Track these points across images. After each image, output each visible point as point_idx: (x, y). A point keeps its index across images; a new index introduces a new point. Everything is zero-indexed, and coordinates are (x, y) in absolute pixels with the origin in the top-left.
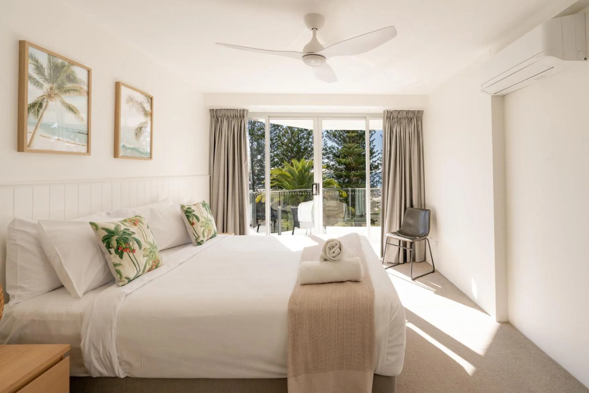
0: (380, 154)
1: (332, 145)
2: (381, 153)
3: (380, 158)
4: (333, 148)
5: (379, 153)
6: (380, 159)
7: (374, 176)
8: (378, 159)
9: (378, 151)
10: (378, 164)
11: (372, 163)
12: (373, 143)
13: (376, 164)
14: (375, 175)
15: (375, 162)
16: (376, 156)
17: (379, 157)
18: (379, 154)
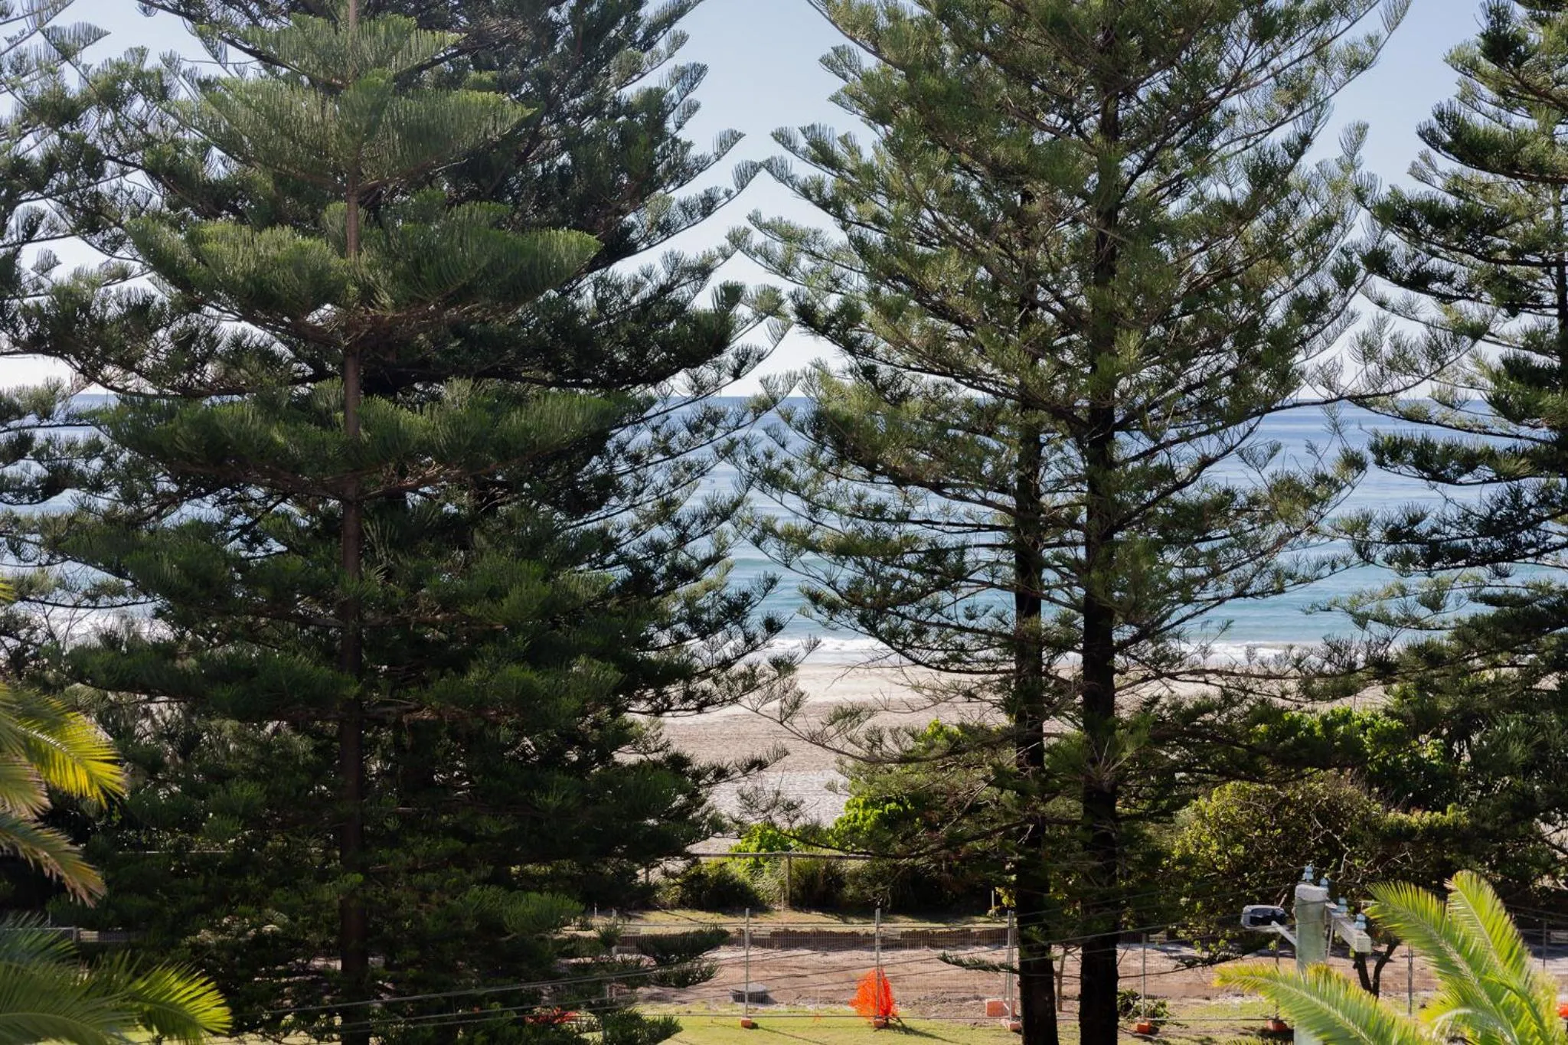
0: (763, 171)
1: (142, 53)
2: (768, 165)
3: (763, 227)
4: (147, 92)
5: (755, 168)
6: (758, 238)
7: (688, 446)
8: (738, 240)
9: (735, 137)
10: (732, 294)
11: (665, 289)
12: (680, 41)
13: (704, 301)
14: (694, 428)
15: (703, 271)
16: (708, 205)
17: (754, 219)
18: (745, 176)
